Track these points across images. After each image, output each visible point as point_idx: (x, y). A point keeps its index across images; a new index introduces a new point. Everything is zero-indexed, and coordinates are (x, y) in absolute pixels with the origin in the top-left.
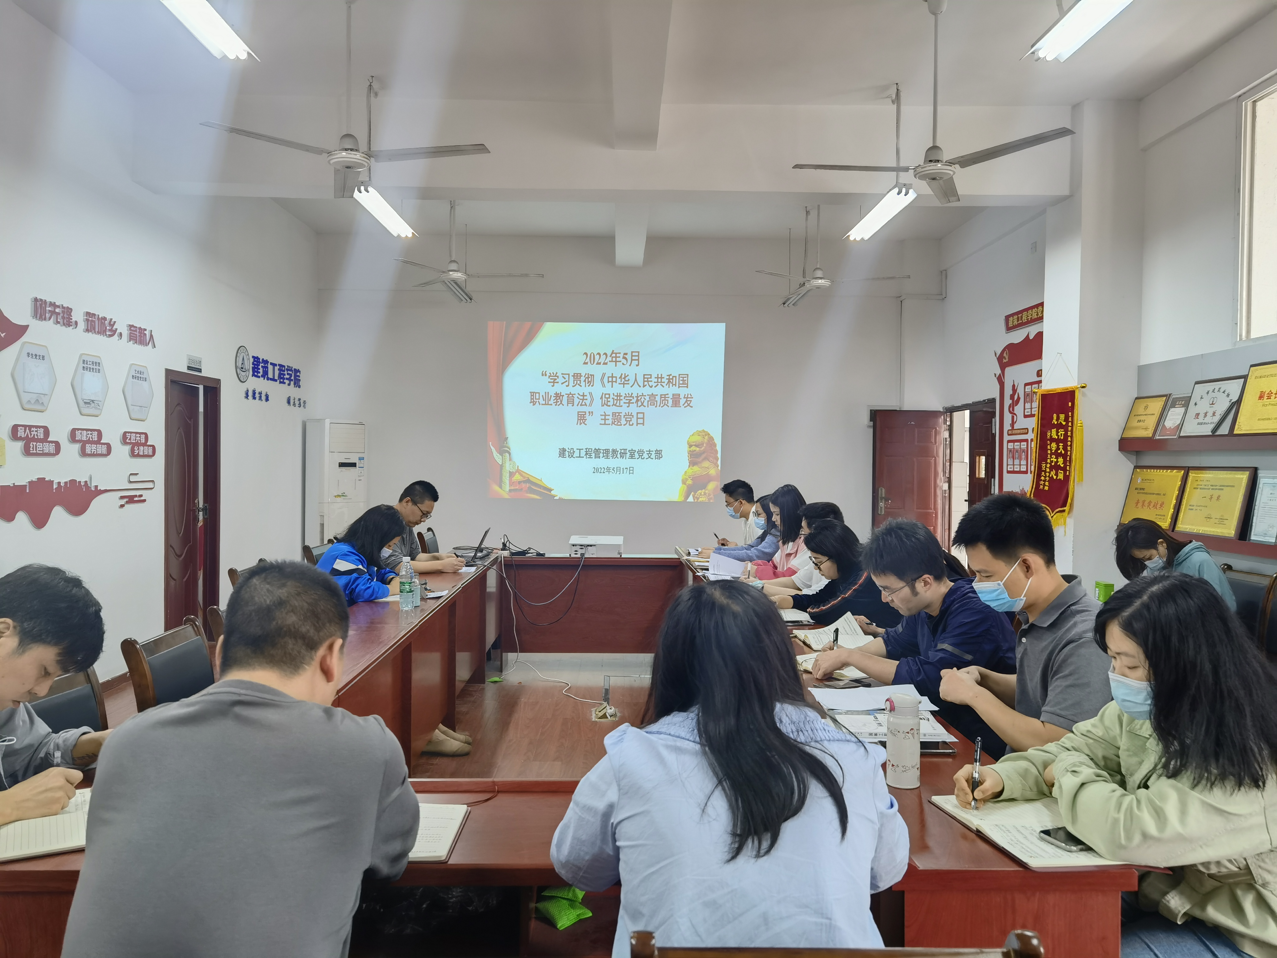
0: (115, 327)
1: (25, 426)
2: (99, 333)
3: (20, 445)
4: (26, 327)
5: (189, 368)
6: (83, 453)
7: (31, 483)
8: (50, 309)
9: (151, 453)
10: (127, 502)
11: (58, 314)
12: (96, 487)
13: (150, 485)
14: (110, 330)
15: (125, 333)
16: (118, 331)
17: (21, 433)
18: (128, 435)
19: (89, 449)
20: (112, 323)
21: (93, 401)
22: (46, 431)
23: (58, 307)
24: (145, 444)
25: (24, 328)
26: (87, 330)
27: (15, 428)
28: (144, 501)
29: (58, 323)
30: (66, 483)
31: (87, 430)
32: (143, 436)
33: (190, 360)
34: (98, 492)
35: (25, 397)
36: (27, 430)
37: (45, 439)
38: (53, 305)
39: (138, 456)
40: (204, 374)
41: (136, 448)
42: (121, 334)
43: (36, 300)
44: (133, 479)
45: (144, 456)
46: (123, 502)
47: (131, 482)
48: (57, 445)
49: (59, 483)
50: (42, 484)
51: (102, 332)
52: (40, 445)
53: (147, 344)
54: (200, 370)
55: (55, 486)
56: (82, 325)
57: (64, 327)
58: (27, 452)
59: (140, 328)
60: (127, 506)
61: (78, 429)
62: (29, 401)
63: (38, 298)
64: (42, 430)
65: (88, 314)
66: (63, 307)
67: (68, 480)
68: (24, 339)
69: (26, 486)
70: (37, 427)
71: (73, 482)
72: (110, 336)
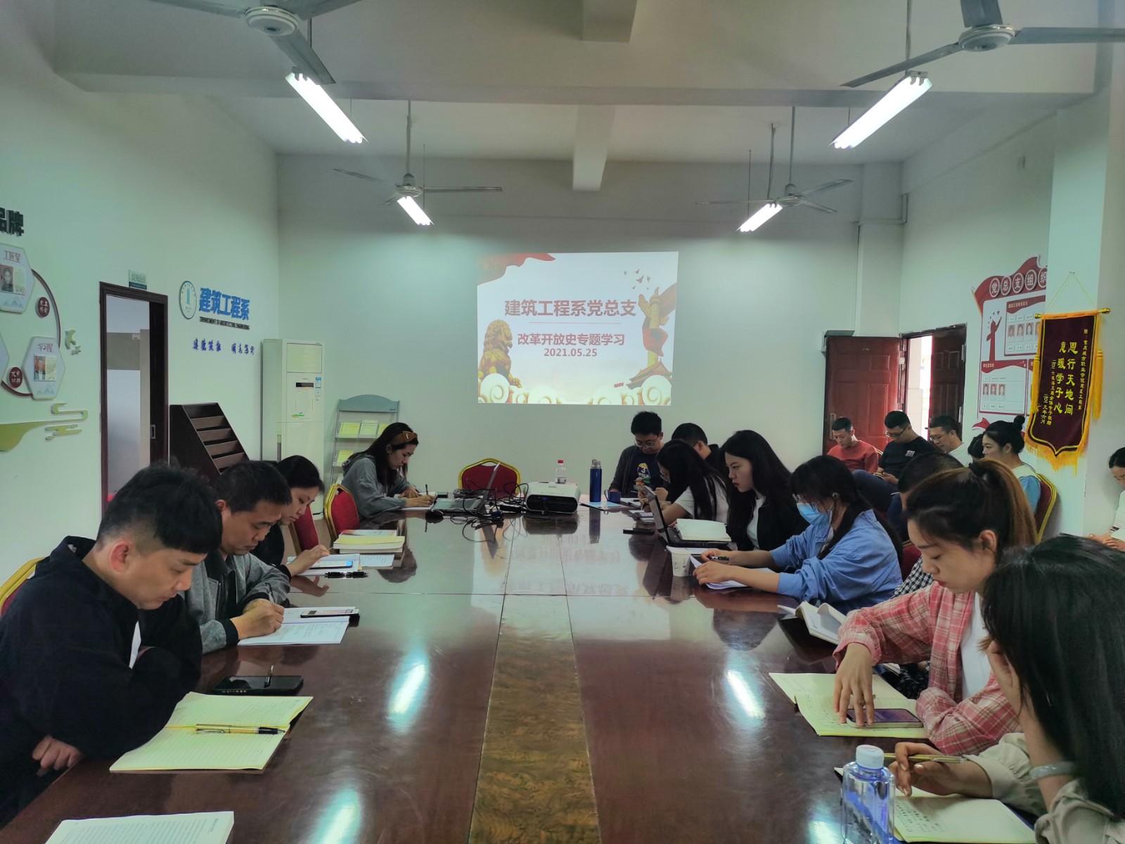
5: (131, 283)
13: (81, 416)
33: (131, 275)
40: (148, 288)
54: (143, 285)
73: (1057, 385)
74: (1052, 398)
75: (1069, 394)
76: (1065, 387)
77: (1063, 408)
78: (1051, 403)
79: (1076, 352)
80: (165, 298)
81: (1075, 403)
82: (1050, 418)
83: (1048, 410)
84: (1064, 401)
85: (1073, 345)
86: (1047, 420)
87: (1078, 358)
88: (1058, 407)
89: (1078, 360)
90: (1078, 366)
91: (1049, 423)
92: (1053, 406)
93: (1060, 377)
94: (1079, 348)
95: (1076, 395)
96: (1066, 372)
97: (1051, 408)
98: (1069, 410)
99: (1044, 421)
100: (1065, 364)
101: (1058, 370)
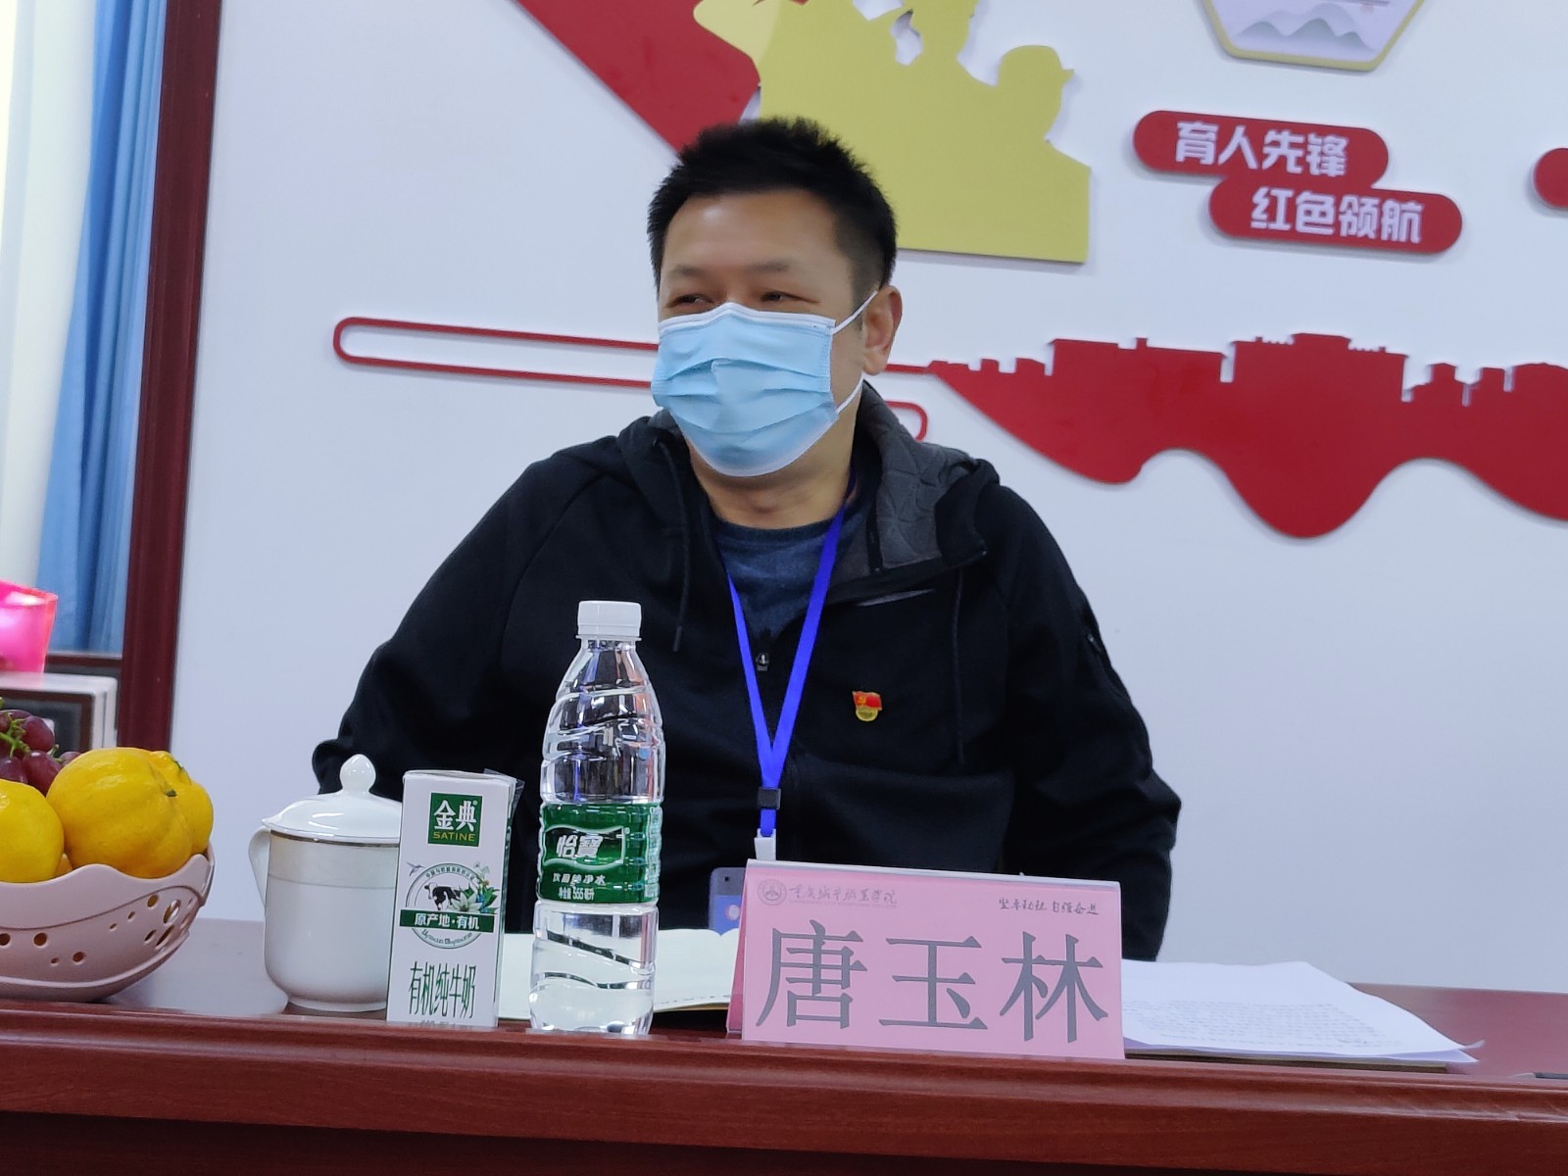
1: (1226, 126)
3: (1192, 194)
7: (1252, 347)
17: (1193, 143)
22: (1364, 145)
27: (1161, 126)
30: (1491, 376)
36: (1239, 138)
37: (1358, 182)
48: (1441, 211)
50: (1324, 360)
52: (1320, 203)
55: (1415, 376)
64: (1333, 143)
69: (1217, 358)
70: (1299, 128)
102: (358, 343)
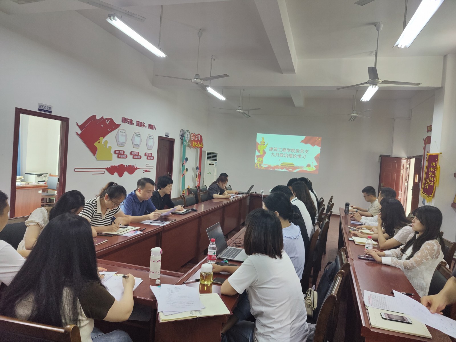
0: (145, 125)
1: (118, 151)
2: (140, 126)
3: (116, 155)
4: (120, 125)
5: (166, 136)
6: (134, 158)
7: (119, 165)
8: (127, 120)
9: (153, 158)
10: (145, 172)
11: (129, 121)
12: (137, 167)
13: (152, 167)
14: (143, 126)
15: (147, 126)
16: (145, 126)
17: (117, 152)
18: (146, 154)
19: (135, 157)
20: (144, 124)
21: (137, 144)
22: (124, 152)
23: (129, 119)
24: (151, 156)
25: (119, 125)
26: (137, 126)
27: (115, 151)
28: (150, 171)
29: (129, 124)
30: (128, 166)
31: (135, 152)
32: (151, 154)
33: (166, 133)
34: (137, 168)
35: (119, 143)
36: (119, 152)
37: (123, 154)
38: (128, 119)
39: (149, 159)
40: (170, 137)
41: (148, 157)
42: (146, 127)
43: (123, 118)
44: (147, 165)
45: (151, 159)
46: (144, 171)
47: (146, 166)
48: (127, 156)
49: (126, 166)
50: (122, 166)
51: (141, 126)
52: (122, 155)
53: (153, 129)
54: (169, 136)
55: (125, 166)
56: (135, 124)
57: (130, 125)
58: (118, 157)
59: (152, 125)
60: (145, 173)
61: (133, 152)
62: (120, 144)
63: (124, 117)
64: (123, 152)
65: (137, 121)
66: (130, 120)
67: (129, 165)
68: (119, 128)
69: (117, 166)
70: (121, 151)
71: (130, 165)
72: (143, 127)
73: (430, 176)
74: (429, 180)
75: (432, 178)
76: (432, 177)
77: (431, 184)
78: (428, 182)
79: (434, 166)
80: (174, 139)
81: (433, 182)
82: (428, 186)
83: (427, 184)
84: (431, 181)
85: (434, 163)
86: (427, 187)
87: (435, 167)
88: (430, 183)
89: (435, 169)
90: (435, 170)
91: (427, 188)
92: (429, 182)
93: (431, 173)
94: (435, 165)
95: (433, 180)
96: (432, 172)
97: (428, 183)
98: (432, 184)
99: (426, 187)
100: (432, 170)
101: (431, 171)
102: (76, 170)
